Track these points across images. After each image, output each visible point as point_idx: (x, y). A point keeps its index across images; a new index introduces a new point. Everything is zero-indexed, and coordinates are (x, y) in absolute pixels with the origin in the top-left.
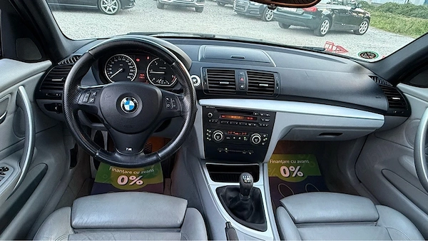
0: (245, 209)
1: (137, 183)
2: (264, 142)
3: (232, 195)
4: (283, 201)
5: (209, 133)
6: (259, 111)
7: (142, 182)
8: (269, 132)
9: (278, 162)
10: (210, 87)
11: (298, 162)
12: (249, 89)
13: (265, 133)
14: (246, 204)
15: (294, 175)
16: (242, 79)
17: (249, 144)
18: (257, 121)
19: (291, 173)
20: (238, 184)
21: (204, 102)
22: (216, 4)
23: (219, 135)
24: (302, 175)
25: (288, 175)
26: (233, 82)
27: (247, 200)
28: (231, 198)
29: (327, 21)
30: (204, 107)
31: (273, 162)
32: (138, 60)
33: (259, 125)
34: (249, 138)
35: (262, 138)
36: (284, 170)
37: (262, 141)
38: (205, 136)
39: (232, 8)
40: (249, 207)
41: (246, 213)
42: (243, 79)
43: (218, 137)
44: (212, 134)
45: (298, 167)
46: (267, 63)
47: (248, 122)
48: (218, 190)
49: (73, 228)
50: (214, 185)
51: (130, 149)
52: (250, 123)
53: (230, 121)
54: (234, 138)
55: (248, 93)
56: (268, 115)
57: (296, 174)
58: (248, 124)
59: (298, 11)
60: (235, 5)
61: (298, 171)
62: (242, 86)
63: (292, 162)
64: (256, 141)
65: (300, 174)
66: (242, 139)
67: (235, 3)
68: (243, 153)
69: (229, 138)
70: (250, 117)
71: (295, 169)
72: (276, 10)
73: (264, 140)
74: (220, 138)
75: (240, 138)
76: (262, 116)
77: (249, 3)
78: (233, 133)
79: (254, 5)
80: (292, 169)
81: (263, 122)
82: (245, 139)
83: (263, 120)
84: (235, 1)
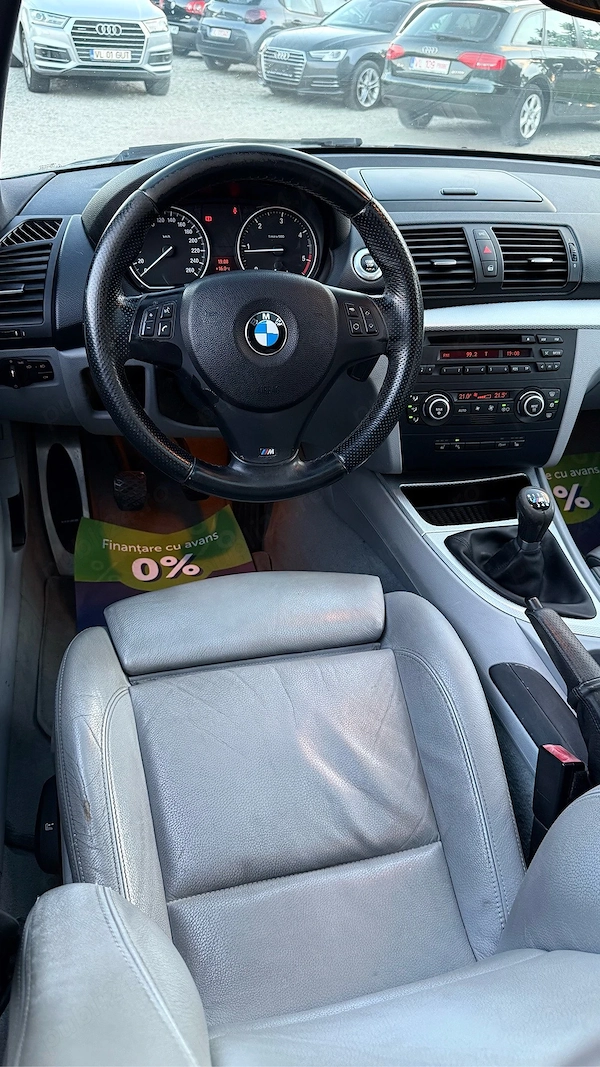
1: (186, 571)
2: (551, 410)
5: (414, 404)
6: (537, 332)
7: (196, 568)
8: (563, 384)
11: (574, 473)
12: (507, 276)
13: (553, 388)
14: (536, 563)
15: (568, 508)
16: (487, 250)
18: (531, 359)
19: (560, 502)
22: (203, 65)
23: (440, 404)
24: (587, 504)
26: (465, 258)
27: (533, 554)
29: (535, 98)
32: (208, 219)
33: (536, 368)
35: (548, 400)
37: (548, 408)
39: (252, 76)
42: (489, 250)
43: (439, 410)
44: (421, 405)
45: (575, 487)
46: (535, 204)
47: (510, 364)
48: (450, 542)
49: (128, 674)
51: (271, 452)
52: (515, 364)
53: (464, 365)
54: (478, 408)
55: (506, 285)
56: (557, 339)
57: (574, 505)
58: (510, 369)
59: (453, 72)
60: (263, 63)
61: (577, 496)
62: (489, 269)
63: (558, 475)
64: (534, 410)
65: (582, 502)
66: (498, 408)
67: (263, 59)
68: (500, 445)
69: (465, 410)
70: (513, 350)
71: (569, 492)
72: (390, 73)
73: (552, 405)
74: (443, 413)
75: (491, 408)
76: (544, 343)
77: (305, 57)
78: (472, 398)
79: (320, 60)
80: (560, 492)
81: (549, 359)
82: (503, 410)
83: (546, 353)
84: (261, 53)
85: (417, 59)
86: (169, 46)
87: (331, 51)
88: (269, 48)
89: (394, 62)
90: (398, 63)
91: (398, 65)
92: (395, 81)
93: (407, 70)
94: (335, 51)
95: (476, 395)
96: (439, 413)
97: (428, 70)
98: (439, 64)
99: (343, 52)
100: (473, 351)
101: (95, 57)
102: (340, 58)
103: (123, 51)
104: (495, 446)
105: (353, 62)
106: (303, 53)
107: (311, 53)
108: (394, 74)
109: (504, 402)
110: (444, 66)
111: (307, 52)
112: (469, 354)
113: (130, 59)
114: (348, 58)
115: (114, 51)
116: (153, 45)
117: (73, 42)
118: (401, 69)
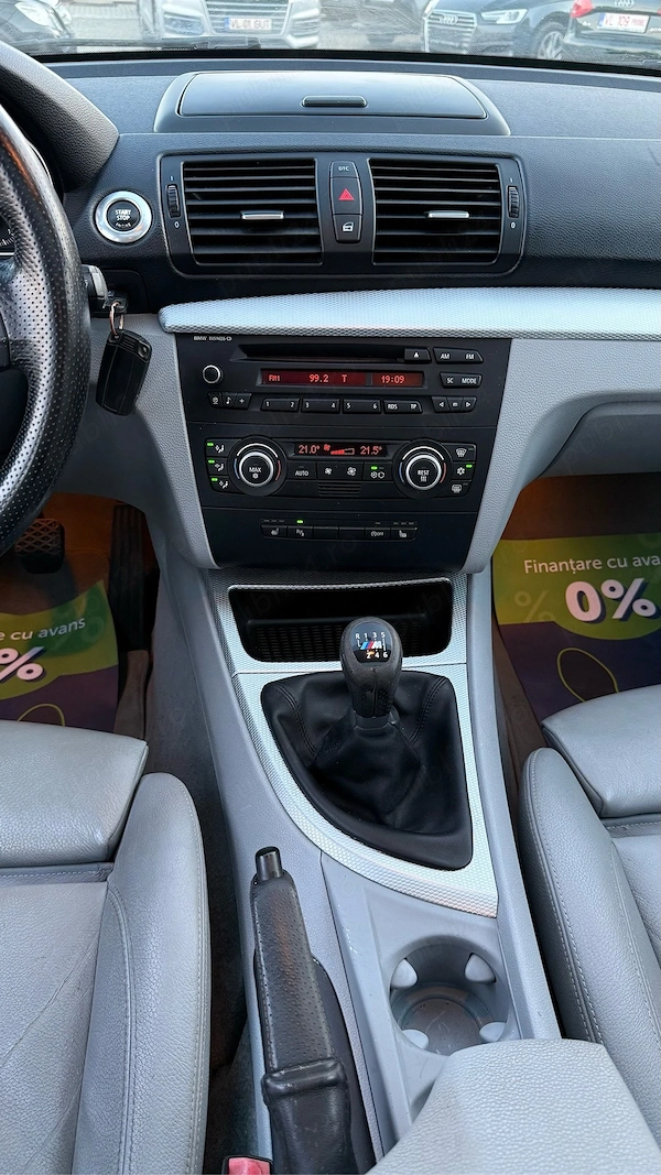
0: (375, 772)
1: (22, 674)
2: (459, 480)
3: (329, 710)
4: (558, 725)
5: (218, 458)
6: (432, 343)
7: (37, 669)
8: (481, 435)
9: (555, 567)
10: (197, 241)
11: (638, 562)
12: (382, 241)
13: (463, 443)
14: (382, 749)
15: (619, 614)
16: (347, 196)
17: (392, 497)
18: (423, 389)
19: (607, 605)
20: (336, 666)
21: (179, 316)
23: (257, 460)
24: (652, 610)
25: (594, 612)
26: (303, 210)
27: (383, 734)
28: (322, 725)
30: (183, 337)
31: (538, 568)
33: (434, 406)
34: (393, 470)
35: (450, 463)
36: (581, 595)
37: (451, 477)
38: (202, 471)
40: (393, 762)
41: (380, 787)
42: (352, 196)
44: (231, 459)
45: (637, 584)
46: (471, 121)
47: (384, 398)
48: (270, 694)
50: (253, 675)
52: (393, 397)
53: (302, 395)
54: (328, 471)
55: (379, 257)
56: (472, 357)
57: (630, 610)
58: (384, 406)
59: (652, 30)
60: (426, 30)
61: (637, 597)
62: (345, 228)
63: (612, 563)
64: (424, 479)
65: (644, 608)
66: (363, 472)
67: (426, 26)
68: (374, 534)
69: (306, 473)
70: (392, 372)
71: (626, 591)
72: (573, 34)
73: (461, 471)
74: (263, 476)
75: (352, 471)
76: (445, 362)
77: (475, 21)
78: (321, 452)
79: (493, 23)
80: (613, 589)
81: (452, 392)
82: (374, 475)
83: (450, 381)
84: (425, 19)
85: (608, 15)
86: (315, 12)
87: (507, 12)
88: (435, 11)
89: (579, 20)
90: (584, 22)
91: (585, 24)
92: (579, 43)
93: (597, 29)
94: (513, 11)
95: (327, 447)
96: (255, 476)
97: (621, 28)
98: (634, 21)
99: (522, 12)
100: (320, 371)
101: (231, 28)
102: (519, 19)
103: (262, 20)
104: (366, 535)
105: (533, 25)
106: (474, 15)
107: (484, 15)
108: (578, 35)
109: (374, 462)
110: (641, 23)
111: (479, 14)
112: (314, 377)
113: (270, 28)
114: (528, 19)
115: (253, 20)
116: (297, 11)
117: (207, 10)
118: (587, 28)
